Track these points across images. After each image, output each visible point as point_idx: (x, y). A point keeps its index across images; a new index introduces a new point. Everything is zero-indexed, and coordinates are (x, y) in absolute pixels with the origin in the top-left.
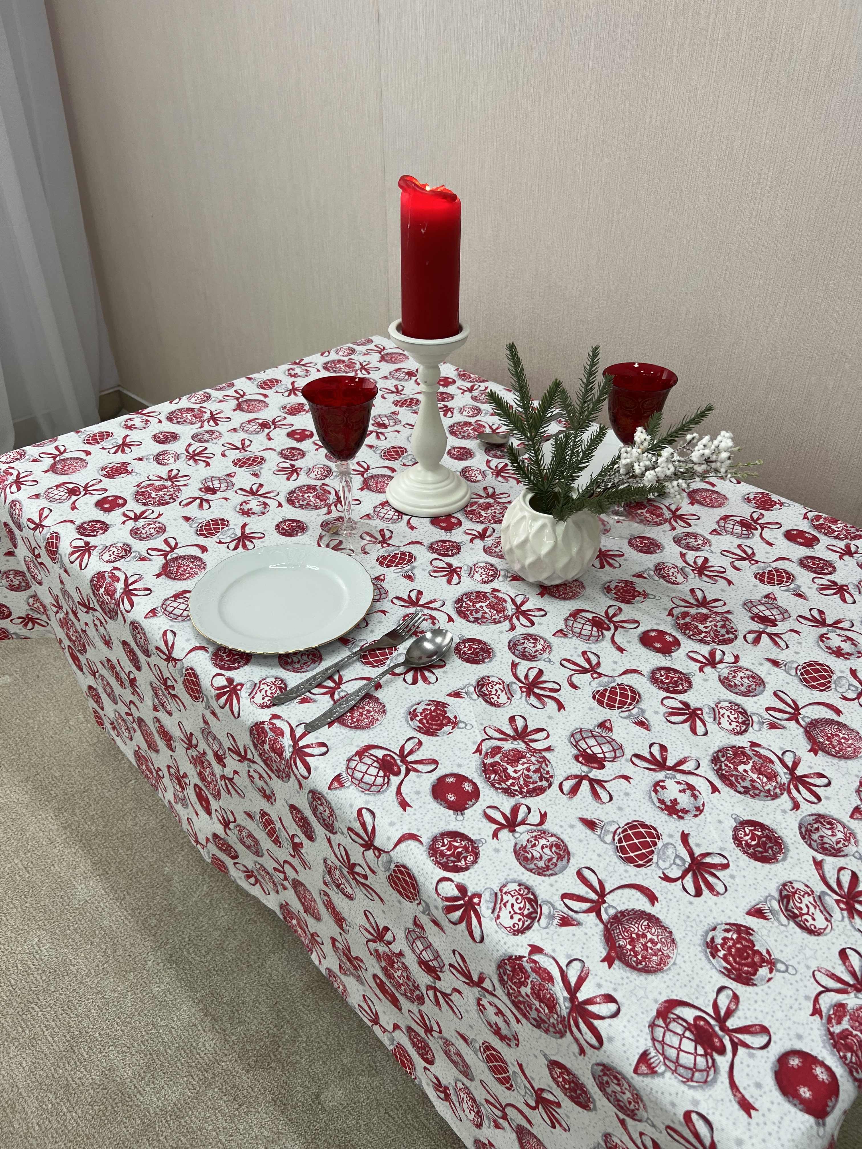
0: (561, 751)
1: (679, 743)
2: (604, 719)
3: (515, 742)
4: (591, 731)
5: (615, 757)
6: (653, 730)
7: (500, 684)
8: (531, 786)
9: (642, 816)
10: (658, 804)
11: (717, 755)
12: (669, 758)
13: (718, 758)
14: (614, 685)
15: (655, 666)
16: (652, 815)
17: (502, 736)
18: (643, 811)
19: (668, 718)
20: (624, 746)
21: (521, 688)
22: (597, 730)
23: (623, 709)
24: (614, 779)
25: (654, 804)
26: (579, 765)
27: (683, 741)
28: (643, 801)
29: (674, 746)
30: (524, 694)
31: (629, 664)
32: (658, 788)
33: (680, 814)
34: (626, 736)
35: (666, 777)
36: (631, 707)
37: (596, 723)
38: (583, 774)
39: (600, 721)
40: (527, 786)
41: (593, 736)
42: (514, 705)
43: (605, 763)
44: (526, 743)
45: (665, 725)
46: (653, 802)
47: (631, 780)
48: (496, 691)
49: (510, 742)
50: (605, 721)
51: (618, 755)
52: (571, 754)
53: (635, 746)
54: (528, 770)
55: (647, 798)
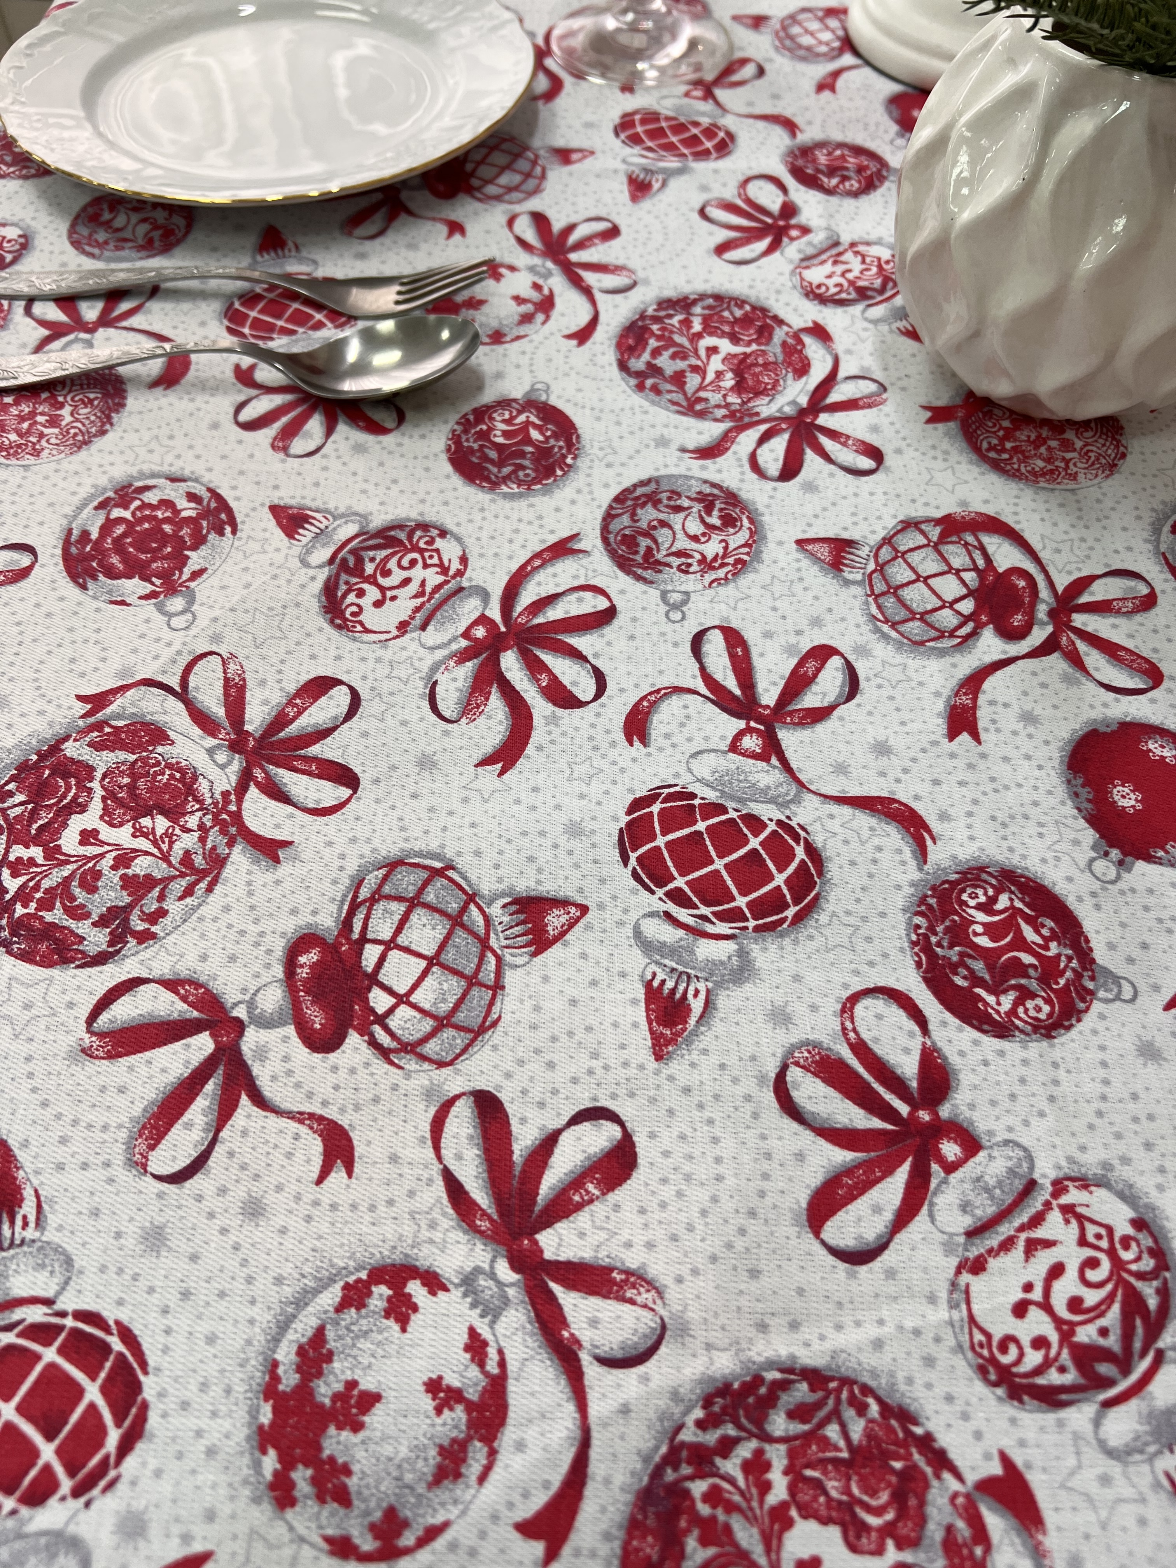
0: (287, 885)
1: (699, 1196)
2: (567, 891)
3: (222, 757)
4: (472, 898)
5: (411, 1048)
6: (677, 1066)
7: (444, 570)
8: (56, 916)
9: (178, 1340)
10: (286, 1354)
11: (783, 1385)
12: (582, 1219)
13: (770, 1401)
14: (768, 812)
15: (1015, 861)
16: (212, 1369)
17: (219, 711)
18: (204, 1328)
19: (794, 1074)
20: (495, 1037)
21: (483, 620)
22: (495, 910)
23: (683, 914)
24: (299, 1117)
25: (276, 1340)
26: (278, 971)
27: (727, 1205)
28: (263, 1285)
29: (667, 1193)
30: (464, 643)
31: (923, 789)
32: (381, 1292)
33: (301, 1476)
34: (555, 1005)
35: (468, 1281)
36: (723, 928)
37: (525, 885)
38: (241, 1012)
39: (548, 888)
40: (46, 904)
41: (457, 921)
42: (387, 654)
43: (354, 1039)
44: (245, 781)
45: (748, 1085)
46: (284, 1325)
47: (338, 1175)
48: (406, 582)
49: (211, 742)
50: (563, 903)
51: (431, 1048)
52: (304, 919)
53: (535, 1067)
54: (124, 859)
55: (288, 1291)
